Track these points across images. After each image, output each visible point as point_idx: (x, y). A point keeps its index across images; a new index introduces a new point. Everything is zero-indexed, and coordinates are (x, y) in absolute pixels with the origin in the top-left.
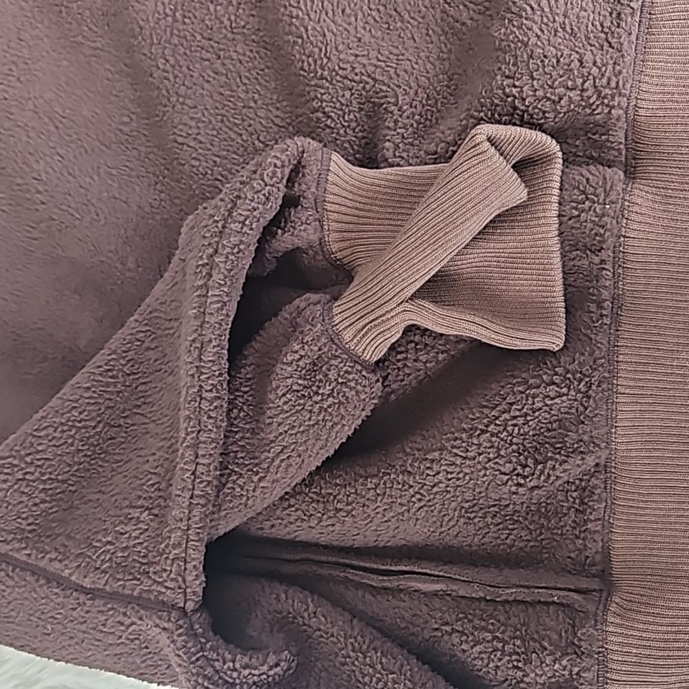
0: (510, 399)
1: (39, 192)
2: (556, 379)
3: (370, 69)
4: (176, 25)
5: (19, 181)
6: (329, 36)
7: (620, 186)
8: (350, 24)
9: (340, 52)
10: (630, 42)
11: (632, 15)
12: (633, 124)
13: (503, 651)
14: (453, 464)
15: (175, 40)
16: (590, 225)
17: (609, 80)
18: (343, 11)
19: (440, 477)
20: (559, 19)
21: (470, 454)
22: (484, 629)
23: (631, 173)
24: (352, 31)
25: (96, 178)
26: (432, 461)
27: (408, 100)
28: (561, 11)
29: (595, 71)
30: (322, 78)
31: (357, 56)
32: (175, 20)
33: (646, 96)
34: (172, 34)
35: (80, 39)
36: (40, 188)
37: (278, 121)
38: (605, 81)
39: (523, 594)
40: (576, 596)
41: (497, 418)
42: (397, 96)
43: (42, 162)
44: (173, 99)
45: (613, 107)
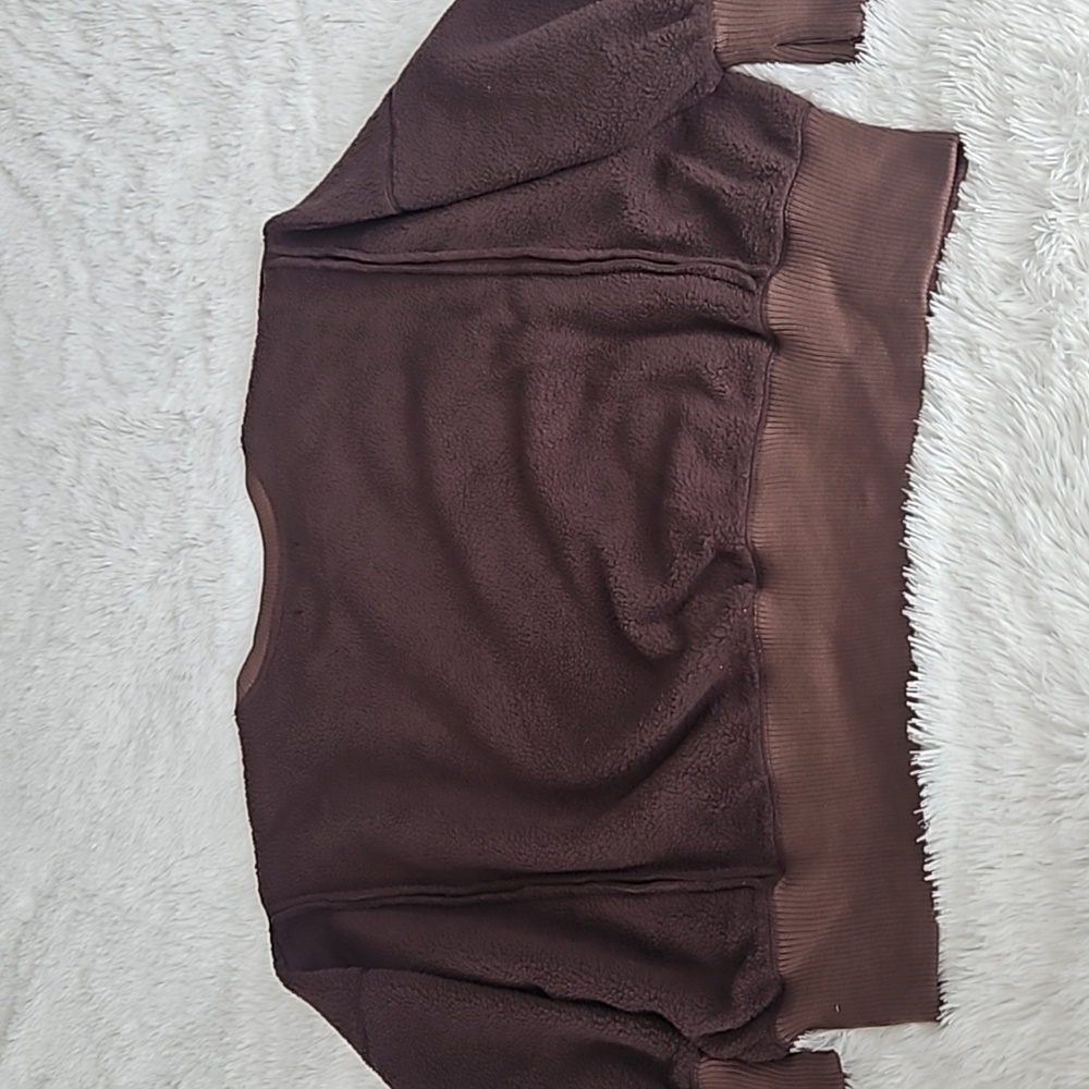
0: (700, 749)
1: (382, 627)
2: (727, 731)
3: (595, 526)
4: (466, 499)
5: (367, 620)
6: (566, 504)
7: (750, 596)
8: (578, 494)
9: (574, 516)
10: (743, 501)
11: (745, 482)
12: (754, 552)
13: (713, 923)
14: (669, 799)
15: (466, 510)
16: (737, 625)
17: (730, 528)
18: (574, 485)
19: (663, 809)
20: (698, 490)
21: (680, 790)
22: (702, 911)
23: (760, 586)
24: (581, 499)
25: (423, 613)
26: (655, 798)
27: (621, 546)
28: (699, 484)
29: (720, 522)
30: (566, 534)
31: (585, 517)
32: (465, 496)
33: (757, 535)
34: (464, 506)
35: (402, 511)
36: (383, 625)
37: (542, 562)
38: (727, 529)
39: (725, 884)
40: (757, 880)
41: (693, 763)
42: (614, 544)
43: (383, 605)
44: (469, 552)
45: (736, 545)
